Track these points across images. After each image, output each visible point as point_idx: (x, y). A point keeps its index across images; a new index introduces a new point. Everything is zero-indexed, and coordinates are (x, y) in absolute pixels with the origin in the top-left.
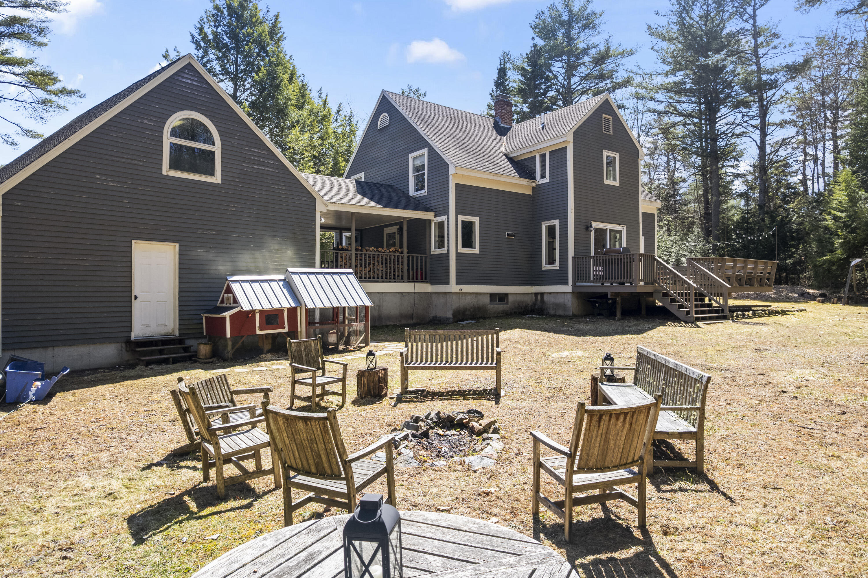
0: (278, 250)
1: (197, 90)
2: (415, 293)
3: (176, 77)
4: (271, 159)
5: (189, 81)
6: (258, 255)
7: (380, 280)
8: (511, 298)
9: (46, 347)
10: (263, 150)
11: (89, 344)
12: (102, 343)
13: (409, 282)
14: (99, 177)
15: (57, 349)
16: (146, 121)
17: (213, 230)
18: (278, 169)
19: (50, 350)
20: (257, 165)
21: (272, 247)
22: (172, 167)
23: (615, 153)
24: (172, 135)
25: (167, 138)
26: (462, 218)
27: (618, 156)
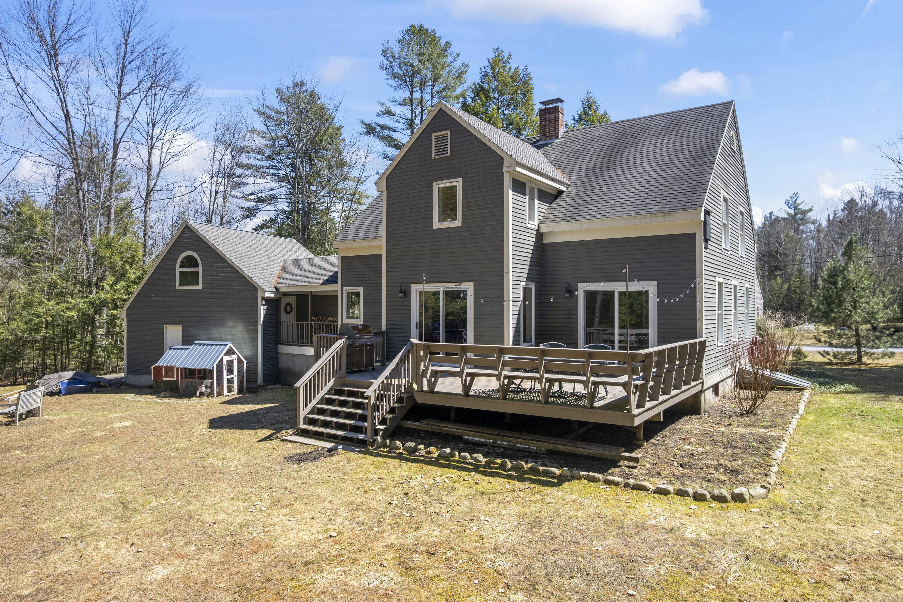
1: (190, 238)
3: (180, 236)
4: (229, 268)
5: (186, 235)
6: (222, 330)
10: (223, 263)
14: (153, 296)
16: (169, 263)
17: (198, 317)
18: (233, 273)
19: (140, 376)
20: (221, 273)
22: (180, 284)
23: (454, 180)
24: (181, 266)
25: (178, 270)
26: (347, 289)
27: (461, 182)
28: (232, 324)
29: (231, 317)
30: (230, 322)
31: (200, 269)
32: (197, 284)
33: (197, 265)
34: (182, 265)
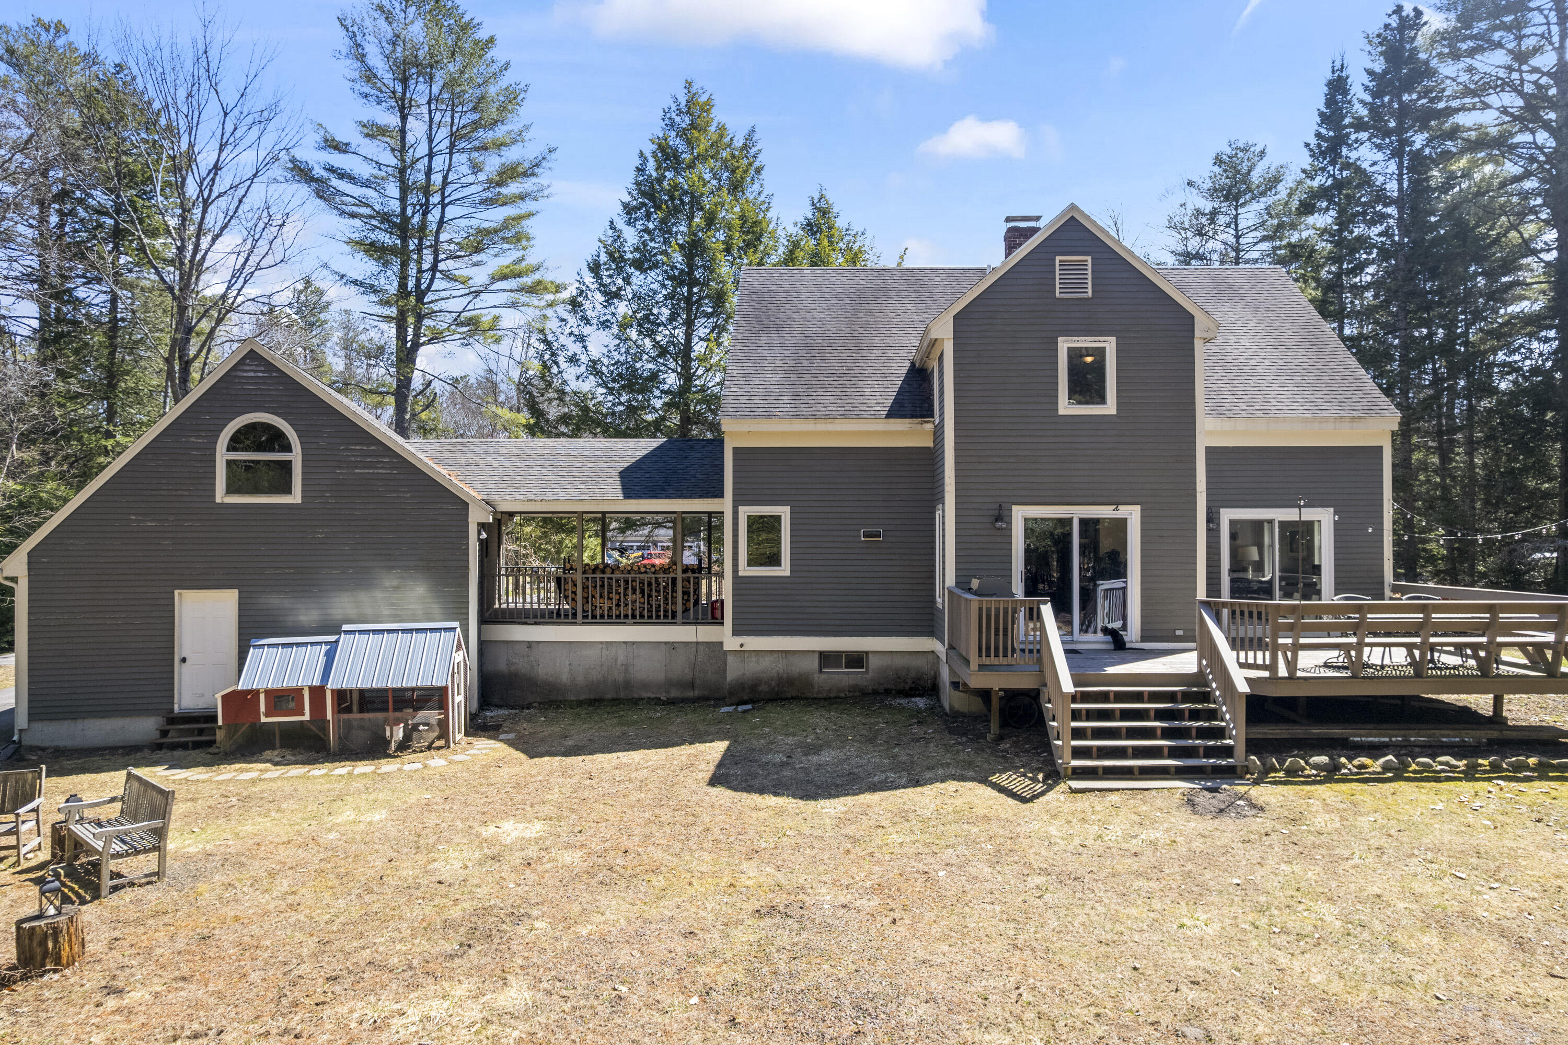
0: (398, 587)
1: (264, 384)
2: (697, 643)
3: (233, 374)
4: (385, 456)
5: (252, 374)
6: (363, 597)
7: (630, 620)
8: (874, 662)
9: (75, 719)
10: (369, 445)
11: (123, 716)
12: (138, 715)
13: (684, 624)
14: (133, 517)
15: (87, 722)
16: (193, 439)
17: (290, 568)
18: (396, 468)
19: (79, 721)
20: (360, 468)
21: (387, 584)
22: (230, 490)
23: (1101, 338)
24: (231, 448)
25: (222, 455)
26: (745, 511)
27: (1114, 344)
28: (395, 583)
29: (393, 568)
30: (390, 580)
31: (296, 457)
32: (288, 490)
33: (288, 448)
34: (235, 443)
